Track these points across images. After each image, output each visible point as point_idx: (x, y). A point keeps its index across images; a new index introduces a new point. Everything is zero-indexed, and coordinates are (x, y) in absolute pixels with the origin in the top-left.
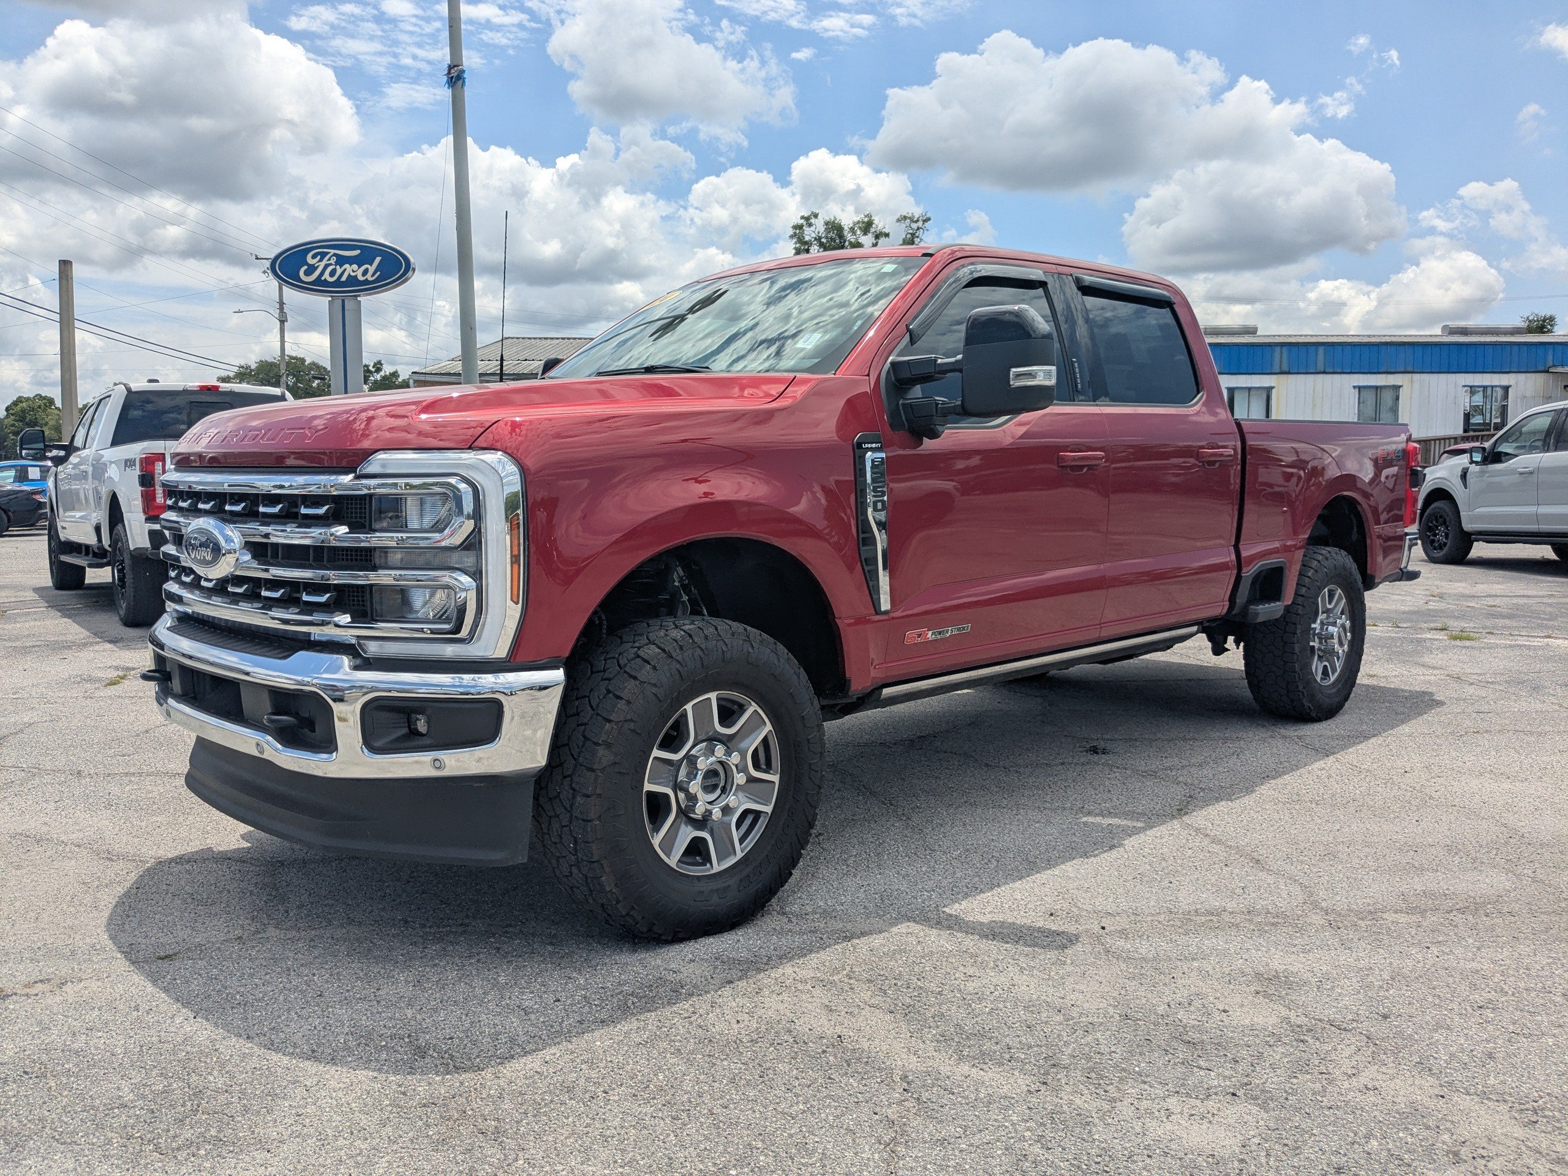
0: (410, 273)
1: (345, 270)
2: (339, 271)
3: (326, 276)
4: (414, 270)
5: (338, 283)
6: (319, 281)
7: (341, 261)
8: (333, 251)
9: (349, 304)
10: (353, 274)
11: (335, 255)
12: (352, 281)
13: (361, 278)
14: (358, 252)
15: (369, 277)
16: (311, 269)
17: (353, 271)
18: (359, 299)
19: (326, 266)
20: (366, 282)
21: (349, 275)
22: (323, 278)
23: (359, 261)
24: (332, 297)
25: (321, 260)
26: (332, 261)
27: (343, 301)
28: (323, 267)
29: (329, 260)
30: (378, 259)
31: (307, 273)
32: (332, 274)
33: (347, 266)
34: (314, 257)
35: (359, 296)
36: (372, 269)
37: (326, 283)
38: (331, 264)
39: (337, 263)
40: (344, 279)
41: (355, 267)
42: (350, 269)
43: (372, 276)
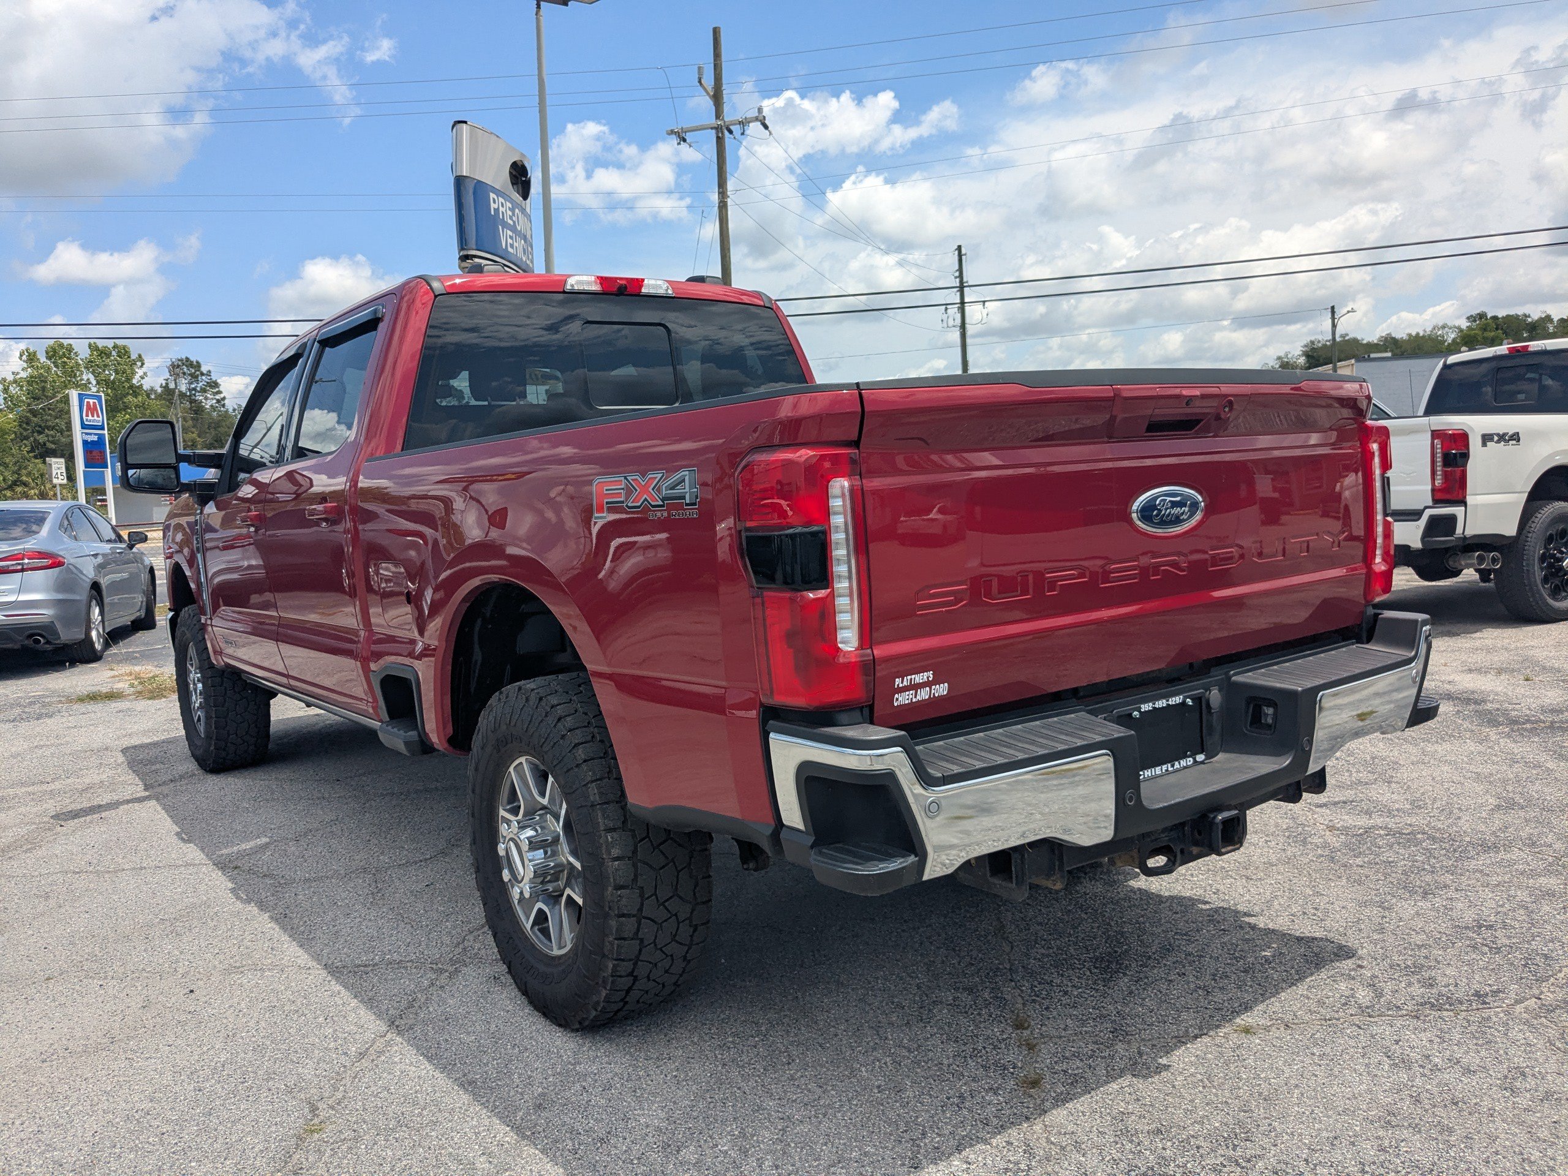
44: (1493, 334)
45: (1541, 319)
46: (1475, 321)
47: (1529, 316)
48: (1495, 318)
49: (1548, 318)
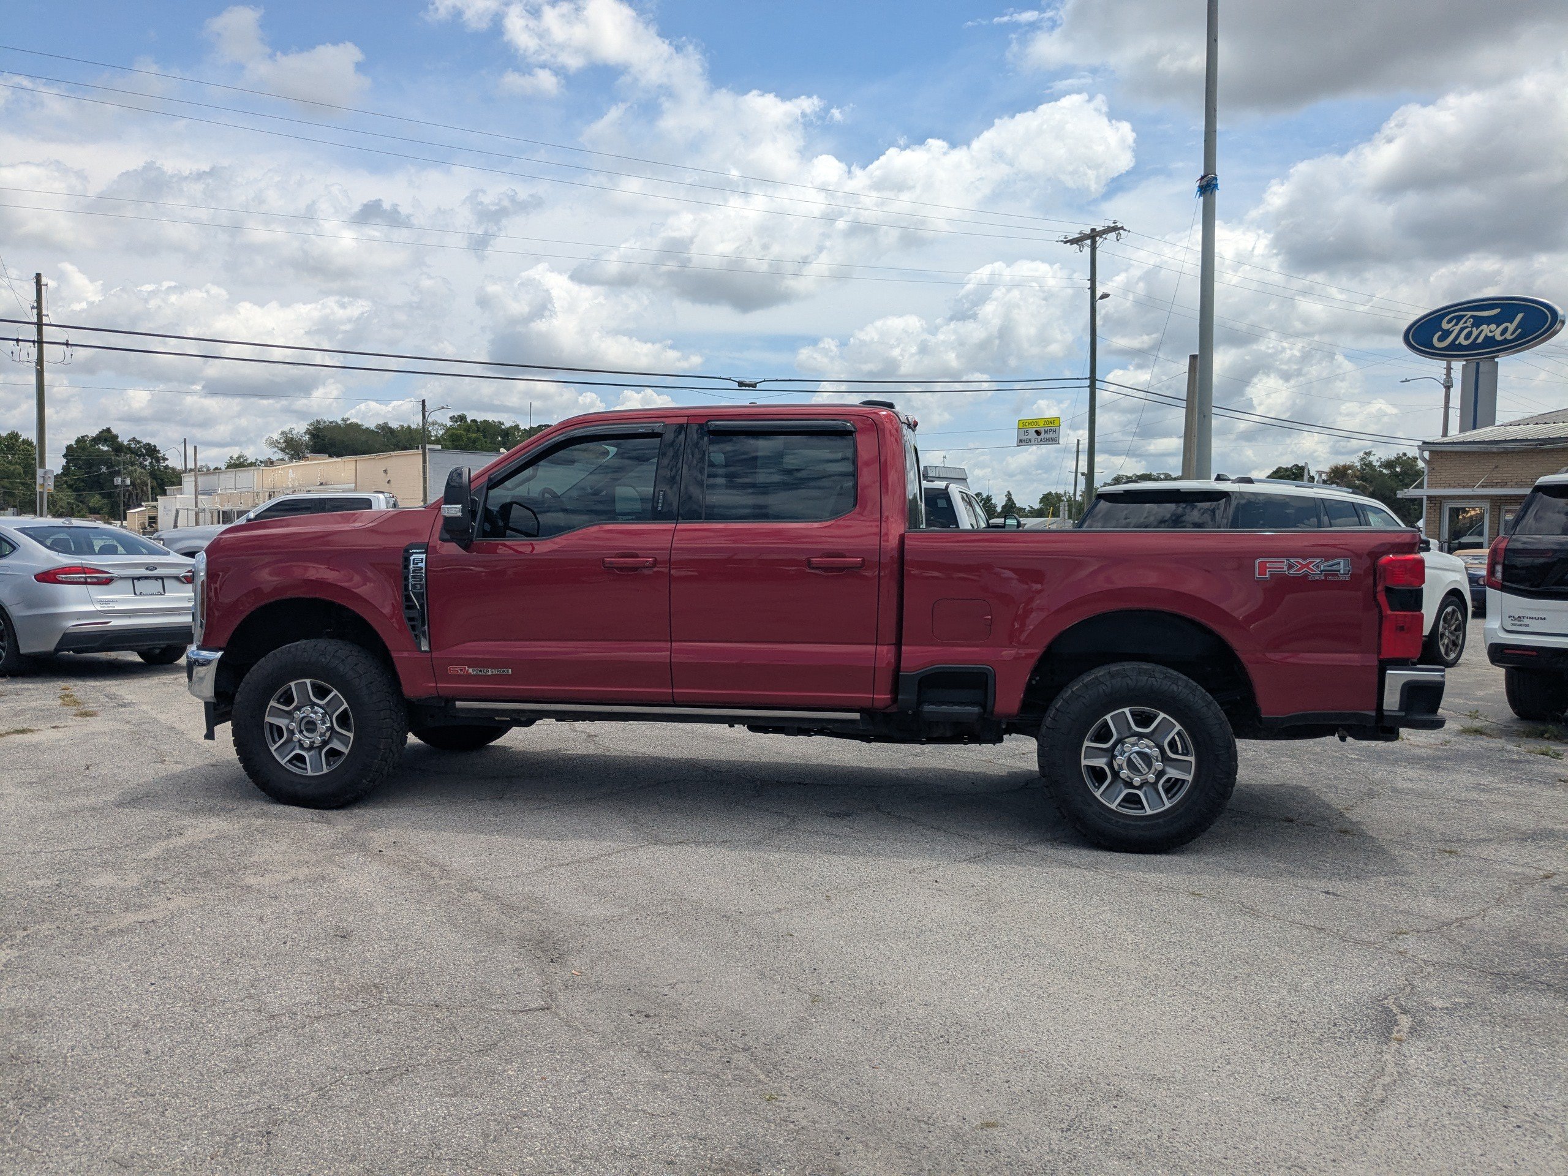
0: (1557, 326)
1: (1482, 330)
2: (1475, 332)
3: (1461, 340)
4: (1563, 322)
5: (1474, 346)
6: (1453, 346)
7: (1478, 322)
8: (1470, 313)
9: (1483, 367)
10: (1490, 335)
11: (1472, 317)
12: (1490, 341)
13: (1499, 338)
14: (1499, 310)
15: (1508, 336)
16: (1446, 334)
17: (1491, 332)
18: (1496, 360)
19: (1462, 329)
20: (1505, 341)
21: (1486, 336)
22: (1457, 343)
23: (1497, 320)
24: (1466, 360)
25: (1456, 324)
26: (1468, 324)
27: (1478, 364)
28: (1458, 331)
29: (1465, 322)
30: (1520, 316)
31: (1441, 339)
32: (1467, 337)
33: (1484, 327)
34: (1449, 322)
35: (1497, 357)
36: (1511, 327)
37: (1461, 347)
38: (1467, 327)
39: (1473, 325)
40: (1480, 340)
41: (1493, 327)
42: (1486, 330)
43: (1512, 334)
44: (474, 435)
45: (511, 427)
46: (457, 422)
47: (503, 424)
48: (474, 421)
49: (517, 427)
